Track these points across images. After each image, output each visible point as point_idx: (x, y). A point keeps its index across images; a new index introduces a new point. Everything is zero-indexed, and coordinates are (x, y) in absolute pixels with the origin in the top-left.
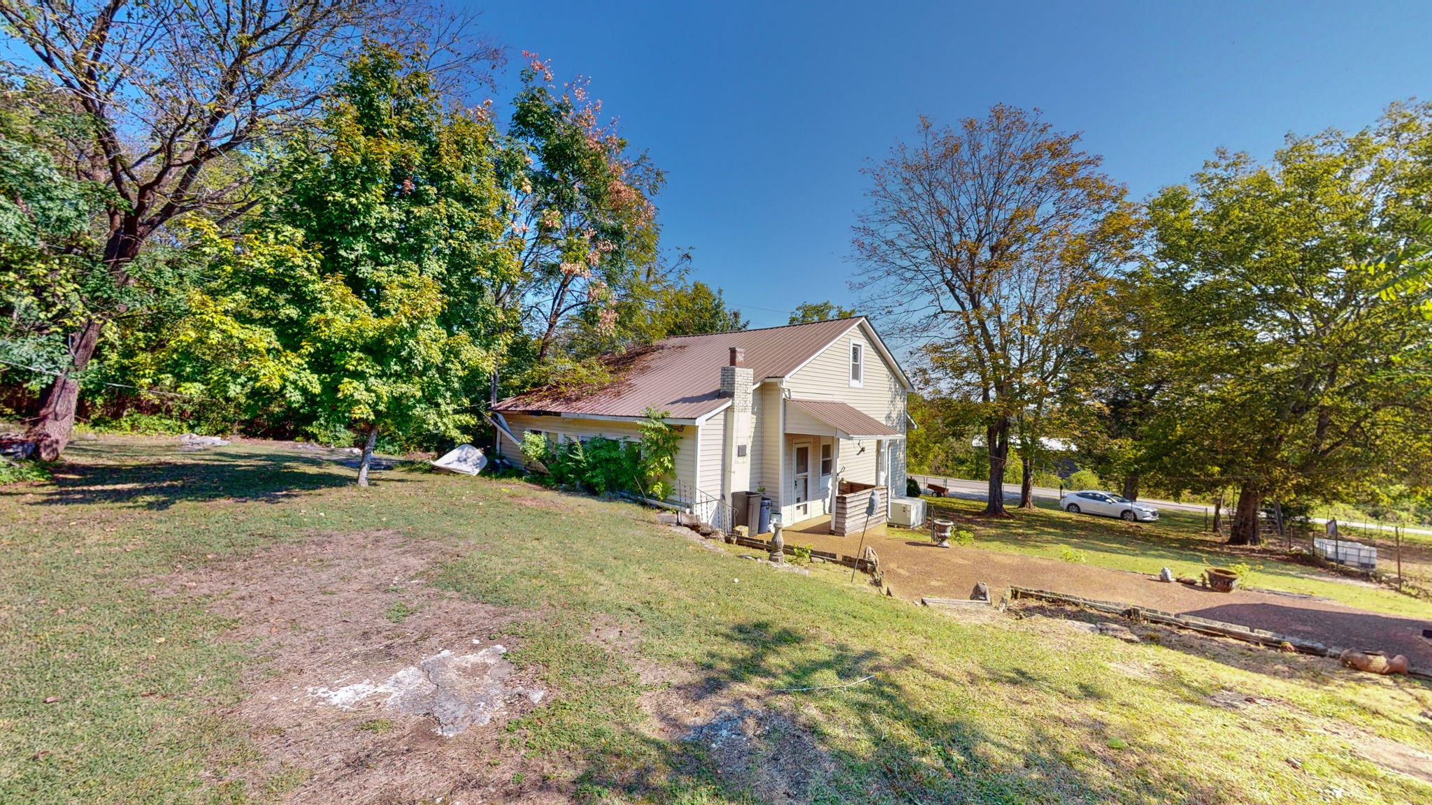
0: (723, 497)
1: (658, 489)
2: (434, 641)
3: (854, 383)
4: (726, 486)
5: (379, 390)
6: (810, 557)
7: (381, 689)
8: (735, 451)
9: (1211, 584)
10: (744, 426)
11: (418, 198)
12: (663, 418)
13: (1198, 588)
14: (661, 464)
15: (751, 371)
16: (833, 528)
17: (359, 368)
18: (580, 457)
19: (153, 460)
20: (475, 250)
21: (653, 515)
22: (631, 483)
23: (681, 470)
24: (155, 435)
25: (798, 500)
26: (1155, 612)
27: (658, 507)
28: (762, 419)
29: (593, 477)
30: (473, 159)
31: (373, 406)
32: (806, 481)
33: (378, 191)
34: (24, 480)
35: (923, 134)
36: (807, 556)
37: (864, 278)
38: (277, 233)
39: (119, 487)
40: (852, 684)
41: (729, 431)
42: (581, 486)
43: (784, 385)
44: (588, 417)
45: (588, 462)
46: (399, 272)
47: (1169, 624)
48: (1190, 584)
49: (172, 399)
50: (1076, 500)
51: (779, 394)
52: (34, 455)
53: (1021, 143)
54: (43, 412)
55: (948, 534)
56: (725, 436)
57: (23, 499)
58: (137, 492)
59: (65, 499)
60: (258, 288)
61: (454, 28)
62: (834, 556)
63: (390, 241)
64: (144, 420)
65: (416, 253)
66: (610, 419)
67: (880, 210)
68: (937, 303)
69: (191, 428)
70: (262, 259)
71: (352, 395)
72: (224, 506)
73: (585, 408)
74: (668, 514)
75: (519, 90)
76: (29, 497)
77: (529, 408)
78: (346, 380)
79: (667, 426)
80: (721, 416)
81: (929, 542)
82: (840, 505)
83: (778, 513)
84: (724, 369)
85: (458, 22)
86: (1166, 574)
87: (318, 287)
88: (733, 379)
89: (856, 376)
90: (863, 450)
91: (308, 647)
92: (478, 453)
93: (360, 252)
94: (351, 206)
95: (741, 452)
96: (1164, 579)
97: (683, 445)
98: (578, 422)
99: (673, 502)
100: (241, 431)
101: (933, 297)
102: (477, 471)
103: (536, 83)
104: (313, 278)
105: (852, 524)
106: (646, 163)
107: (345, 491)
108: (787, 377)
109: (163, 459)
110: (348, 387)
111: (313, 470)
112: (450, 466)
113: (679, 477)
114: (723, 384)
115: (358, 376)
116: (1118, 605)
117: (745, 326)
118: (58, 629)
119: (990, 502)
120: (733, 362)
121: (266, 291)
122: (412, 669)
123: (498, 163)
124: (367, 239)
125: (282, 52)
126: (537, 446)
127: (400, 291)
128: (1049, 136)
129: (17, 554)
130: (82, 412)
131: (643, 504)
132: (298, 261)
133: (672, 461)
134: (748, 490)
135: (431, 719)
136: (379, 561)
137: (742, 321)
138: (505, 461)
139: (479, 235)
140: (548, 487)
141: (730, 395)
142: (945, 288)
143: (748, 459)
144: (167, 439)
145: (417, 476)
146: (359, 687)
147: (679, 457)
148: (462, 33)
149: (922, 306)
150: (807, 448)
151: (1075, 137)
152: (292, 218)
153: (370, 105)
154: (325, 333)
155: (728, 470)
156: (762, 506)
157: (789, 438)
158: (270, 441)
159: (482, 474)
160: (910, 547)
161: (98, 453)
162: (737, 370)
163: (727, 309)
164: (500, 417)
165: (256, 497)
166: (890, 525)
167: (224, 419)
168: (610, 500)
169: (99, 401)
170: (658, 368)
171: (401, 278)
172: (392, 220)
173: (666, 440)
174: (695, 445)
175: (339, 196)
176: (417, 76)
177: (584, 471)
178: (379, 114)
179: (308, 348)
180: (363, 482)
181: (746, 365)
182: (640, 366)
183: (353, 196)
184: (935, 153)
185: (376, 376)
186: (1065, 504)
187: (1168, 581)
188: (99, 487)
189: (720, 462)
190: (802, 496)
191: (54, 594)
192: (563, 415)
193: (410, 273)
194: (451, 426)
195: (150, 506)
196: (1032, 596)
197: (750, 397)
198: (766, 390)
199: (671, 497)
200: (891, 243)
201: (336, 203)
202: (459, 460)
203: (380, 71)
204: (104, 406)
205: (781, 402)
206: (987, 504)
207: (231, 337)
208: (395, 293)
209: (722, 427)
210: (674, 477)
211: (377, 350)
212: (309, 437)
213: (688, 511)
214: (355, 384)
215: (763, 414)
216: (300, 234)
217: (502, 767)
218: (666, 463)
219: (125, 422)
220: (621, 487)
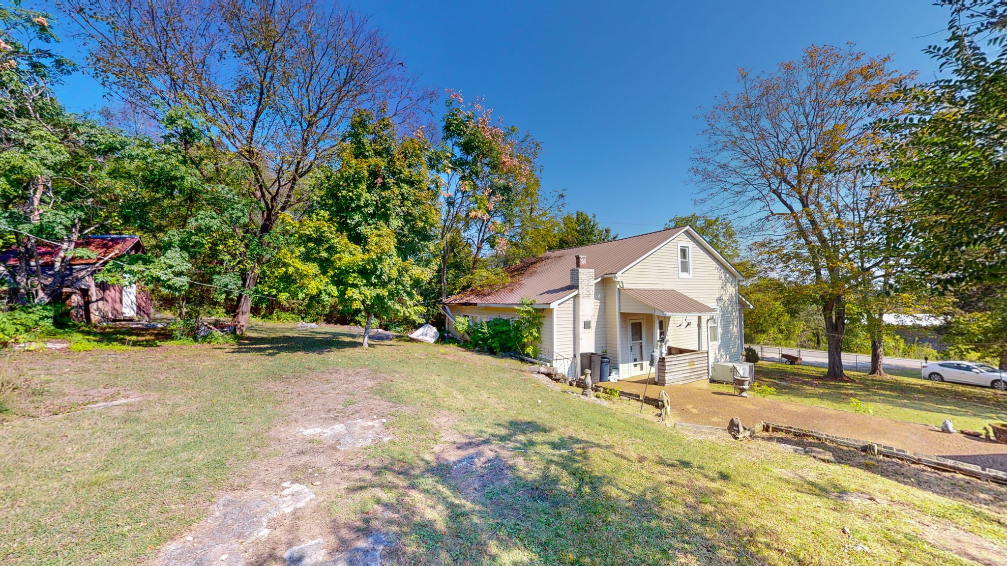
0: (575, 356)
1: (529, 350)
2: (357, 415)
3: (684, 275)
4: (577, 350)
5: (365, 293)
6: (620, 396)
7: (325, 431)
8: (581, 325)
9: (996, 436)
10: (589, 308)
11: (384, 187)
12: (532, 304)
13: (981, 440)
14: (531, 334)
15: (592, 271)
16: (656, 380)
17: (355, 282)
18: (486, 330)
19: (282, 335)
20: (416, 212)
21: (526, 367)
22: (514, 347)
23: (544, 337)
24: (287, 322)
25: (635, 360)
26: (891, 448)
27: (531, 362)
28: (605, 303)
29: (493, 343)
30: (414, 160)
31: (363, 302)
32: (641, 347)
33: (363, 186)
34: (227, 343)
35: (742, 81)
36: (617, 395)
37: (704, 195)
38: (317, 215)
39: (262, 346)
40: (558, 452)
41: (577, 311)
42: (487, 349)
43: (619, 279)
44: (492, 305)
45: (489, 333)
46: (376, 228)
47: (902, 459)
48: (976, 436)
49: (294, 304)
50: (939, 370)
51: (615, 286)
52: (234, 332)
53: (836, 73)
54: (237, 311)
55: (746, 387)
56: (574, 314)
57: (225, 351)
58: (268, 348)
59: (239, 351)
60: (309, 244)
61: (409, 86)
62: (638, 396)
63: (372, 211)
64: (283, 315)
65: (386, 217)
66: (503, 306)
67: (714, 143)
68: (767, 209)
69: (303, 318)
70: (310, 229)
71: (352, 296)
72: (300, 356)
73: (491, 300)
74: (536, 366)
75: (445, 112)
76: (227, 350)
77: (461, 301)
78: (349, 288)
79: (534, 309)
80: (571, 301)
81: (733, 393)
82: (661, 364)
83: (617, 368)
84: (572, 270)
85: (410, 82)
86: (946, 426)
87: (336, 241)
88: (578, 276)
89: (685, 268)
90: (689, 324)
91: (304, 413)
92: (435, 329)
93: (357, 220)
94: (350, 197)
95: (587, 325)
96: (945, 430)
97: (545, 321)
98: (487, 309)
99: (541, 359)
100: (325, 320)
101: (763, 204)
102: (434, 340)
103: (454, 106)
104: (333, 236)
105: (671, 377)
106: (530, 139)
107: (357, 350)
108: (619, 273)
109: (286, 334)
110: (350, 292)
111: (347, 339)
112: (419, 338)
113: (544, 343)
114: (572, 280)
115: (355, 286)
116: (858, 441)
117: (614, 238)
118: (219, 399)
119: (830, 368)
120: (578, 265)
121: (313, 245)
122: (342, 425)
123: (430, 159)
124: (361, 212)
125: (326, 120)
126: (463, 324)
127: (376, 238)
128: (865, 61)
129: (215, 371)
130: (255, 311)
131: (522, 360)
132: (325, 229)
133: (539, 332)
134: (593, 351)
135: (338, 442)
136: (353, 382)
137: (612, 235)
138: (450, 335)
139: (417, 203)
140: (469, 349)
141: (576, 287)
142: (774, 196)
143: (593, 330)
144: (292, 324)
145: (402, 343)
146: (316, 429)
147: (543, 329)
148: (412, 88)
149: (754, 213)
150: (640, 324)
151: (885, 60)
152: (324, 206)
153: (359, 142)
154: (338, 264)
155: (577, 338)
156: (602, 363)
157: (624, 316)
158: (339, 325)
159: (436, 342)
160: (713, 395)
161: (261, 331)
162: (580, 270)
163: (601, 226)
164: (447, 307)
165: (314, 352)
166: (712, 381)
167: (317, 314)
168: (502, 357)
169: (264, 306)
170: (541, 272)
171: (377, 232)
172: (372, 200)
173: (535, 318)
174: (552, 322)
175: (344, 192)
176: (383, 120)
177: (488, 339)
178: (364, 145)
179: (331, 273)
180: (366, 345)
181: (588, 266)
182: (530, 272)
183: (350, 191)
184: (754, 95)
185: (365, 285)
186: (926, 373)
187: (949, 432)
188: (254, 346)
189: (572, 332)
190: (638, 356)
191: (222, 387)
192: (478, 305)
193: (382, 228)
194: (413, 313)
195: (270, 354)
196: (782, 430)
197: (593, 289)
198: (605, 283)
199: (540, 356)
200: (724, 167)
201: (343, 196)
202: (422, 335)
203: (362, 124)
204: (266, 308)
205: (617, 290)
206: (827, 370)
207: (299, 269)
208: (373, 240)
209: (572, 309)
210: (541, 342)
211: (364, 273)
212: (357, 323)
213: (549, 365)
214: (354, 290)
215: (605, 300)
216: (326, 214)
217: (355, 461)
218: (534, 333)
219: (274, 316)
220: (509, 349)
